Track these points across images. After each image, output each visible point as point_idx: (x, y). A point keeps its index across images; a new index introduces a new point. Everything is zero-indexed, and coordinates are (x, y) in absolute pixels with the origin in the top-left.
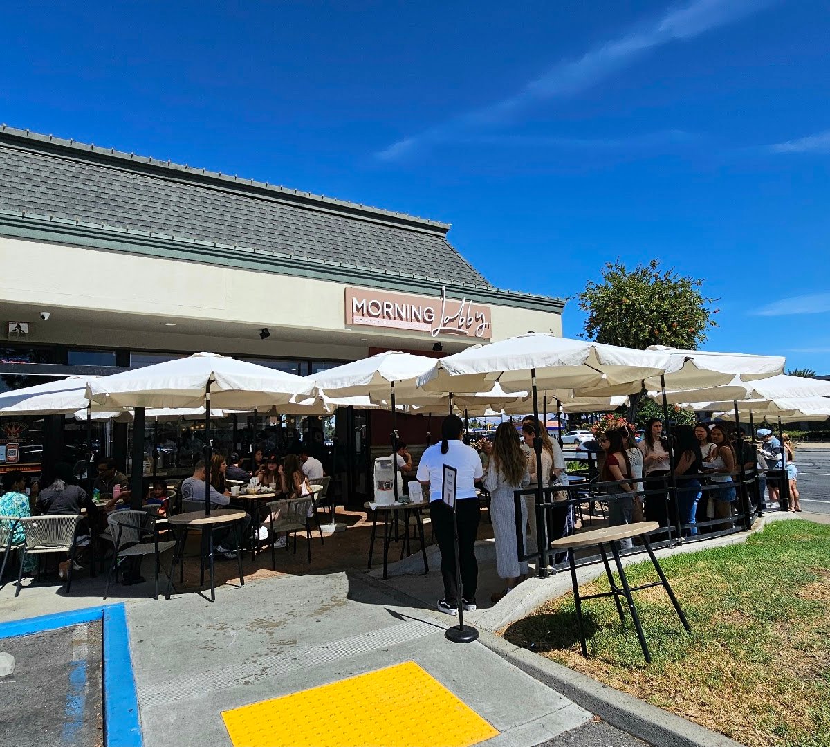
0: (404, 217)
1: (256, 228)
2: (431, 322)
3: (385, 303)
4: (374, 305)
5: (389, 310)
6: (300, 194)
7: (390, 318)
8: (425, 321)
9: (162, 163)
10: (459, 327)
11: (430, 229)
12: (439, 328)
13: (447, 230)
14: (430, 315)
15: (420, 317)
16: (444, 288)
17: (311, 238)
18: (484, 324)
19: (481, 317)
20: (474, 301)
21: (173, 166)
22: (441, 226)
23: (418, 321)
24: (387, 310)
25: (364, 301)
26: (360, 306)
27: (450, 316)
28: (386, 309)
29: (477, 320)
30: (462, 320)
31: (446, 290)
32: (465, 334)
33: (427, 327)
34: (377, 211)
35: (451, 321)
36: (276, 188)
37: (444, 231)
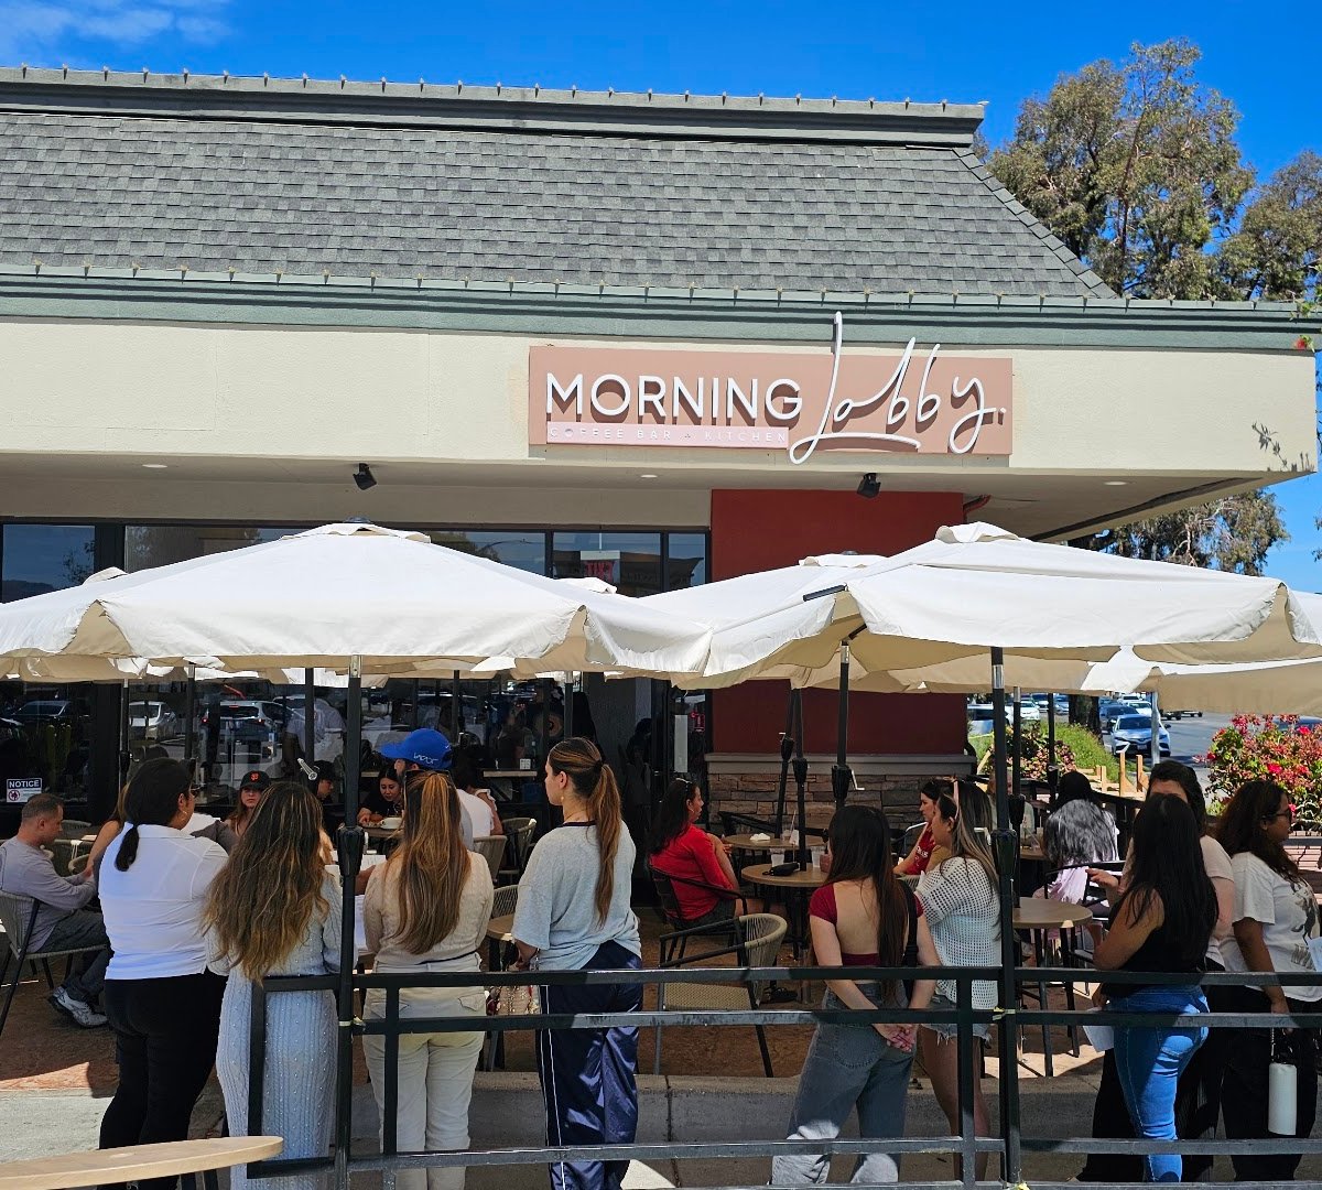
0: (824, 106)
1: (374, 206)
2: (791, 424)
3: (643, 379)
4: (611, 387)
5: (655, 398)
6: (512, 95)
7: (660, 420)
8: (773, 422)
9: (169, 79)
10: (891, 429)
11: (915, 129)
12: (816, 439)
13: (977, 122)
14: (788, 400)
15: (753, 412)
16: (839, 317)
17: (522, 212)
18: (981, 413)
19: (974, 390)
20: (945, 345)
21: (196, 81)
22: (954, 111)
23: (750, 422)
24: (650, 397)
25: (578, 381)
26: (565, 396)
27: (855, 401)
28: (644, 397)
29: (957, 402)
30: (900, 406)
31: (845, 321)
32: (912, 448)
33: (779, 437)
34: (737, 103)
35: (858, 412)
36: (445, 91)
37: (968, 125)
